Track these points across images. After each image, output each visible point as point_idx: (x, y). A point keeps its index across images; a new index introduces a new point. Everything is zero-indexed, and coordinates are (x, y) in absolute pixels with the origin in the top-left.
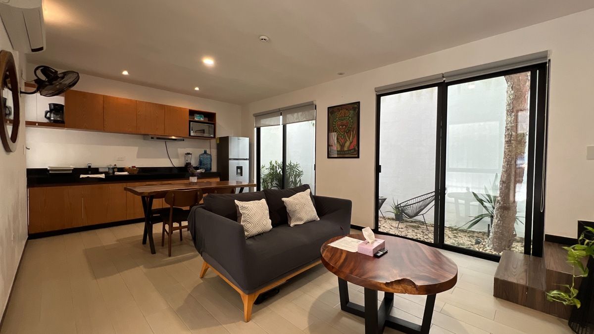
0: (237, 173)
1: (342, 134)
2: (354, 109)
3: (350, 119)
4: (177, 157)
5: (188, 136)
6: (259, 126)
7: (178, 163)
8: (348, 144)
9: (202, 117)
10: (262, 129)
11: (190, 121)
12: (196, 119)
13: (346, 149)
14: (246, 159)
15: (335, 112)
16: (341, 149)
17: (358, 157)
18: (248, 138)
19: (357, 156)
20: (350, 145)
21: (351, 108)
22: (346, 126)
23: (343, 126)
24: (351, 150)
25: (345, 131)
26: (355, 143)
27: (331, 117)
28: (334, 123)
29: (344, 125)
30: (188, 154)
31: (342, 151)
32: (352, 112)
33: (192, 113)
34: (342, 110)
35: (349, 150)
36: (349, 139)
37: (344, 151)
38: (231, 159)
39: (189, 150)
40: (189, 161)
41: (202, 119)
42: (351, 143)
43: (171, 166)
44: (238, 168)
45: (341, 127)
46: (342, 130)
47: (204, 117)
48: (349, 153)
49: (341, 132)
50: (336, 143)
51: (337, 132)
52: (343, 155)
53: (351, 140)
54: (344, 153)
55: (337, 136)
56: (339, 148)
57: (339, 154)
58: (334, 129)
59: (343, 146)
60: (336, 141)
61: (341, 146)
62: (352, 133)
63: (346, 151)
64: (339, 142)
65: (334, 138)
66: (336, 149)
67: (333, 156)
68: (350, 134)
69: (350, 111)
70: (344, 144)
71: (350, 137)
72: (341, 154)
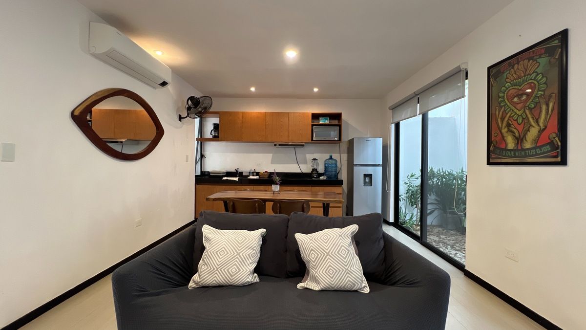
0: (365, 182)
1: (520, 113)
2: (550, 52)
3: (540, 77)
4: (305, 162)
5: (310, 141)
6: (396, 120)
7: (306, 169)
8: (533, 132)
9: (327, 119)
10: (402, 124)
11: (313, 125)
12: (321, 122)
13: (528, 145)
14: (378, 165)
15: (503, 73)
16: (517, 145)
17: (564, 163)
18: (381, 139)
19: (559, 159)
20: (539, 136)
21: (543, 51)
24: (540, 147)
25: (525, 107)
26: (554, 129)
27: (494, 85)
28: (501, 95)
30: (315, 159)
31: (519, 150)
32: (543, 60)
33: (315, 117)
34: (519, 62)
35: (536, 147)
36: (537, 122)
37: (522, 149)
38: (356, 165)
39: (316, 156)
40: (315, 167)
41: (327, 122)
42: (541, 131)
43: (299, 171)
44: (365, 176)
45: (516, 99)
46: (518, 106)
47: (330, 119)
48: (537, 154)
49: (515, 110)
50: (505, 134)
51: (507, 112)
52: (520, 159)
53: (541, 124)
54: (523, 153)
55: (509, 120)
56: (511, 144)
57: (511, 157)
58: (501, 107)
59: (522, 140)
60: (504, 131)
61: (516, 138)
62: (544, 107)
63: (527, 149)
64: (513, 132)
65: (502, 125)
66: (504, 147)
67: (499, 161)
68: (541, 111)
69: (539, 60)
70: (525, 136)
71: (540, 116)
72: (515, 157)
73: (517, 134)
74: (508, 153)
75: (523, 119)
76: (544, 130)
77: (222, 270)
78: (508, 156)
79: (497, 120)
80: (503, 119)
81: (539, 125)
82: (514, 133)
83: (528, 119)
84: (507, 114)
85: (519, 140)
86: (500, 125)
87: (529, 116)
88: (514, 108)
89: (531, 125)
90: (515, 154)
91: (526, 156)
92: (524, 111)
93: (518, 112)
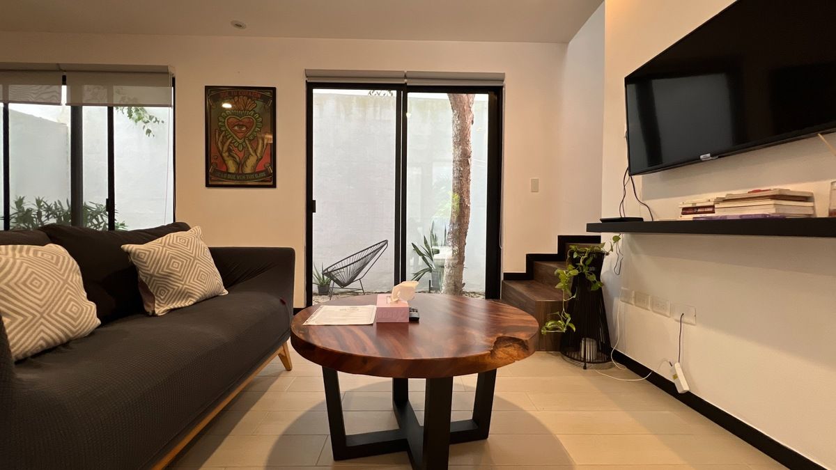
1: (240, 141)
2: (265, 99)
3: (257, 116)
8: (251, 161)
13: (248, 170)
16: (238, 169)
17: (274, 186)
19: (271, 183)
20: (256, 164)
21: (259, 96)
22: (247, 128)
23: (240, 126)
24: (258, 173)
25: (245, 137)
26: (267, 159)
28: (221, 119)
29: (243, 125)
31: (240, 174)
32: (260, 103)
34: (238, 96)
35: (254, 173)
36: (255, 151)
37: (243, 174)
42: (258, 160)
45: (236, 128)
46: (238, 135)
48: (255, 179)
49: (236, 138)
50: (226, 158)
51: (228, 137)
52: (242, 181)
53: (258, 154)
54: (244, 177)
55: (229, 145)
56: (232, 168)
57: (233, 180)
58: (221, 132)
59: (243, 165)
60: (225, 155)
61: (237, 164)
62: (261, 142)
63: (248, 174)
64: (233, 157)
65: (223, 148)
66: (225, 170)
67: (220, 183)
68: (258, 144)
69: (256, 102)
70: (245, 162)
71: (257, 148)
72: (237, 180)
73: (238, 159)
74: (229, 176)
75: (243, 147)
76: (261, 159)
77: (52, 314)
78: (230, 179)
79: (217, 144)
80: (223, 143)
81: (256, 155)
82: (235, 158)
83: (248, 148)
84: (228, 139)
85: (241, 165)
86: (221, 148)
87: (248, 145)
88: (234, 136)
89: (250, 154)
90: (236, 177)
91: (246, 180)
92: (244, 141)
93: (239, 140)
